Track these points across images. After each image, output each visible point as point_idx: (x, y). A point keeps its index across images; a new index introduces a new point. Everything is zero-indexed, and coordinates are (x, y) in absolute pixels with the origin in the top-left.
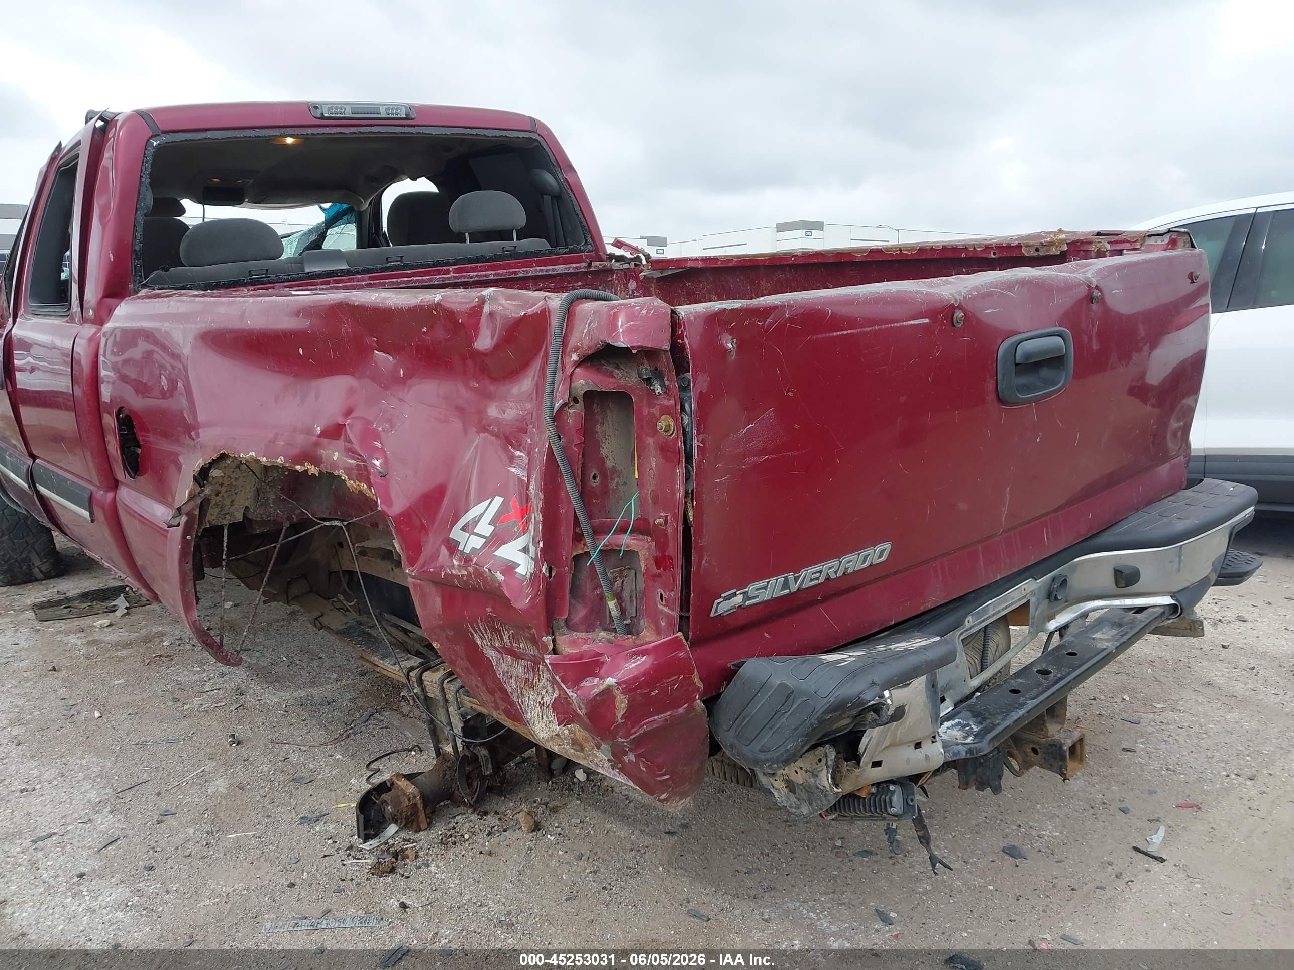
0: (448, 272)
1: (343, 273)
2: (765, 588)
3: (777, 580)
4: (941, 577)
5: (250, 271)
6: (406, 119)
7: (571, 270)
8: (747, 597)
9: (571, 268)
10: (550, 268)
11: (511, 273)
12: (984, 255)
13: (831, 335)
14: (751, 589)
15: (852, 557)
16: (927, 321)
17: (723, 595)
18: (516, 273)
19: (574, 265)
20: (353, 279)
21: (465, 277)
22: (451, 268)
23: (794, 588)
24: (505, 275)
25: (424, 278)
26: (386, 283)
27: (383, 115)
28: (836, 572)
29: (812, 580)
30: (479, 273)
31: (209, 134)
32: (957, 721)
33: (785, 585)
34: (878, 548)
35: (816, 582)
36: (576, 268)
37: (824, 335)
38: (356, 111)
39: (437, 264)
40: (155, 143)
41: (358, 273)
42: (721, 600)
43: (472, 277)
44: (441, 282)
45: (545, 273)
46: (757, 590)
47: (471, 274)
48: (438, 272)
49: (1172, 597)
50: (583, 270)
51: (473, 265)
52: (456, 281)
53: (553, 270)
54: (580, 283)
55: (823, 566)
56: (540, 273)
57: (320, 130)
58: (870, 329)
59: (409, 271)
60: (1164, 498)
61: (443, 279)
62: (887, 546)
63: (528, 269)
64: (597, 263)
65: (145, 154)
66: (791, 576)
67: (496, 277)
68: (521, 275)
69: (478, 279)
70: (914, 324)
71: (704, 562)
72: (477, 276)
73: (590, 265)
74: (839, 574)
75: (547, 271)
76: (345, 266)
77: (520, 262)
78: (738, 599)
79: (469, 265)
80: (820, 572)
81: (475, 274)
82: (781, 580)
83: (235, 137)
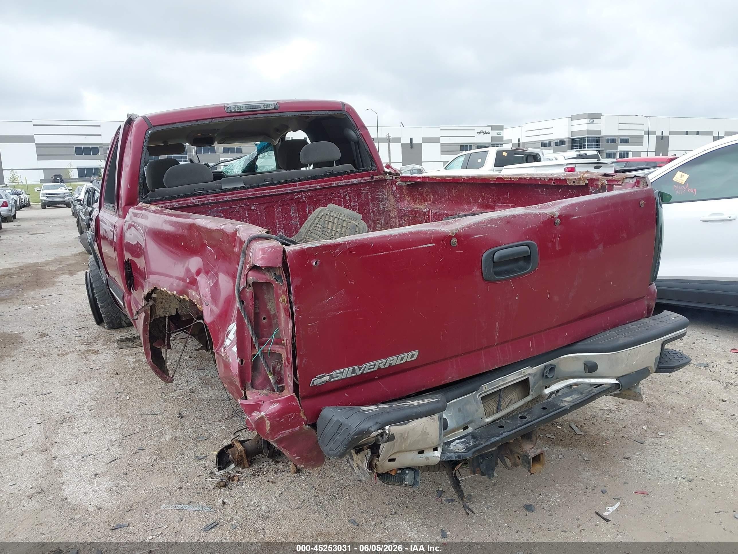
0: (296, 185)
1: (241, 188)
2: (342, 373)
3: (349, 369)
4: (455, 367)
5: (195, 190)
6: (275, 109)
7: (362, 181)
8: (331, 376)
9: (362, 180)
10: (350, 180)
11: (328, 185)
12: (549, 184)
13: (374, 255)
14: (334, 373)
15: (394, 358)
16: (434, 244)
17: (317, 376)
18: (331, 184)
19: (364, 179)
20: (246, 191)
21: (303, 188)
22: (297, 183)
23: (359, 373)
24: (325, 186)
25: (282, 189)
26: (262, 193)
27: (262, 108)
28: (384, 365)
29: (369, 369)
30: (311, 186)
31: (175, 126)
32: (463, 440)
33: (354, 371)
34: (411, 353)
35: (372, 370)
36: (365, 180)
37: (369, 256)
38: (248, 108)
39: (291, 182)
40: (150, 132)
41: (248, 188)
42: (316, 378)
43: (307, 188)
44: (291, 191)
45: (347, 183)
46: (337, 374)
47: (307, 186)
48: (290, 186)
49: (616, 379)
50: (369, 181)
51: (309, 181)
52: (299, 190)
53: (352, 182)
54: (368, 187)
55: (376, 362)
56: (345, 184)
57: (230, 119)
58: (397, 251)
59: (275, 186)
60: (628, 323)
61: (292, 190)
62: (416, 353)
63: (338, 182)
64: (377, 177)
65: (145, 137)
66: (357, 367)
67: (320, 187)
68: (334, 185)
69: (311, 188)
70: (425, 247)
71: (304, 361)
72: (310, 187)
73: (372, 178)
74: (387, 366)
75: (348, 182)
76: (243, 185)
77: (335, 178)
78: (327, 378)
79: (307, 181)
80: (375, 365)
81: (309, 186)
82: (351, 369)
83: (188, 126)
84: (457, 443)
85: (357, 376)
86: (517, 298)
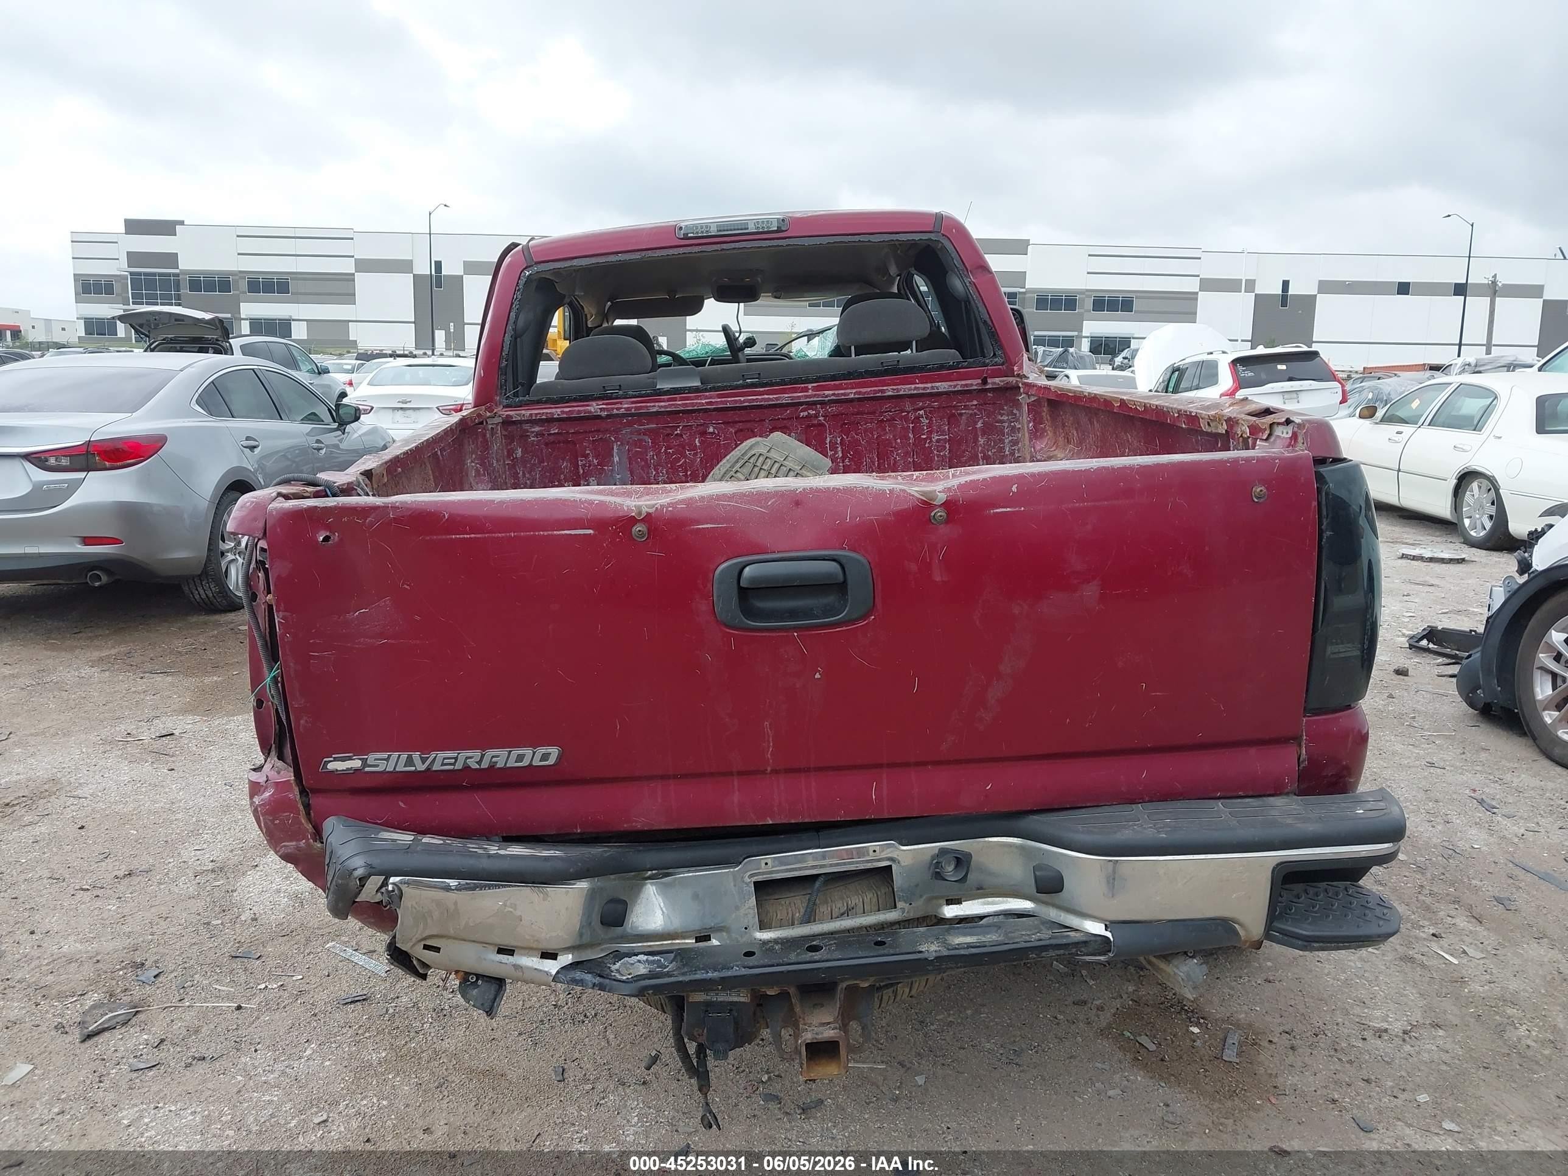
0: (806, 390)
1: (691, 390)
2: (387, 760)
3: (400, 755)
4: (660, 800)
5: (604, 387)
6: (779, 231)
7: (959, 388)
8: (364, 761)
9: (959, 385)
10: (929, 385)
11: (876, 392)
13: (448, 537)
14: (372, 758)
15: (502, 753)
16: (591, 532)
17: (334, 756)
18: (883, 391)
19: (963, 382)
20: (700, 396)
21: (818, 396)
22: (810, 386)
23: (421, 767)
24: (868, 394)
25: (771, 397)
26: (728, 401)
27: (752, 228)
28: (479, 762)
29: (443, 764)
30: (836, 392)
31: (575, 262)
32: (656, 958)
33: (410, 761)
34: (541, 750)
35: (451, 767)
36: (966, 385)
37: (439, 537)
38: (722, 228)
39: (796, 381)
40: (528, 273)
41: (706, 390)
42: (332, 759)
43: (826, 397)
44: (790, 401)
45: (921, 391)
46: (376, 759)
47: (827, 392)
48: (795, 390)
49: (1106, 925)
50: (976, 388)
51: (837, 382)
52: (808, 400)
53: (932, 388)
54: (975, 402)
55: (459, 753)
56: (915, 392)
57: (681, 250)
58: (503, 535)
59: (761, 389)
61: (793, 398)
62: (554, 752)
63: (899, 387)
64: (997, 380)
65: (518, 283)
66: (416, 756)
67: (857, 396)
68: (890, 393)
69: (834, 398)
70: (571, 535)
72: (833, 395)
73: (985, 382)
74: (485, 765)
75: (924, 388)
76: (698, 384)
77: (897, 379)
78: (356, 763)
79: (832, 383)
80: (456, 759)
81: (831, 392)
82: (404, 756)
83: (598, 263)
84: (639, 961)
85: (416, 772)
86: (817, 676)
